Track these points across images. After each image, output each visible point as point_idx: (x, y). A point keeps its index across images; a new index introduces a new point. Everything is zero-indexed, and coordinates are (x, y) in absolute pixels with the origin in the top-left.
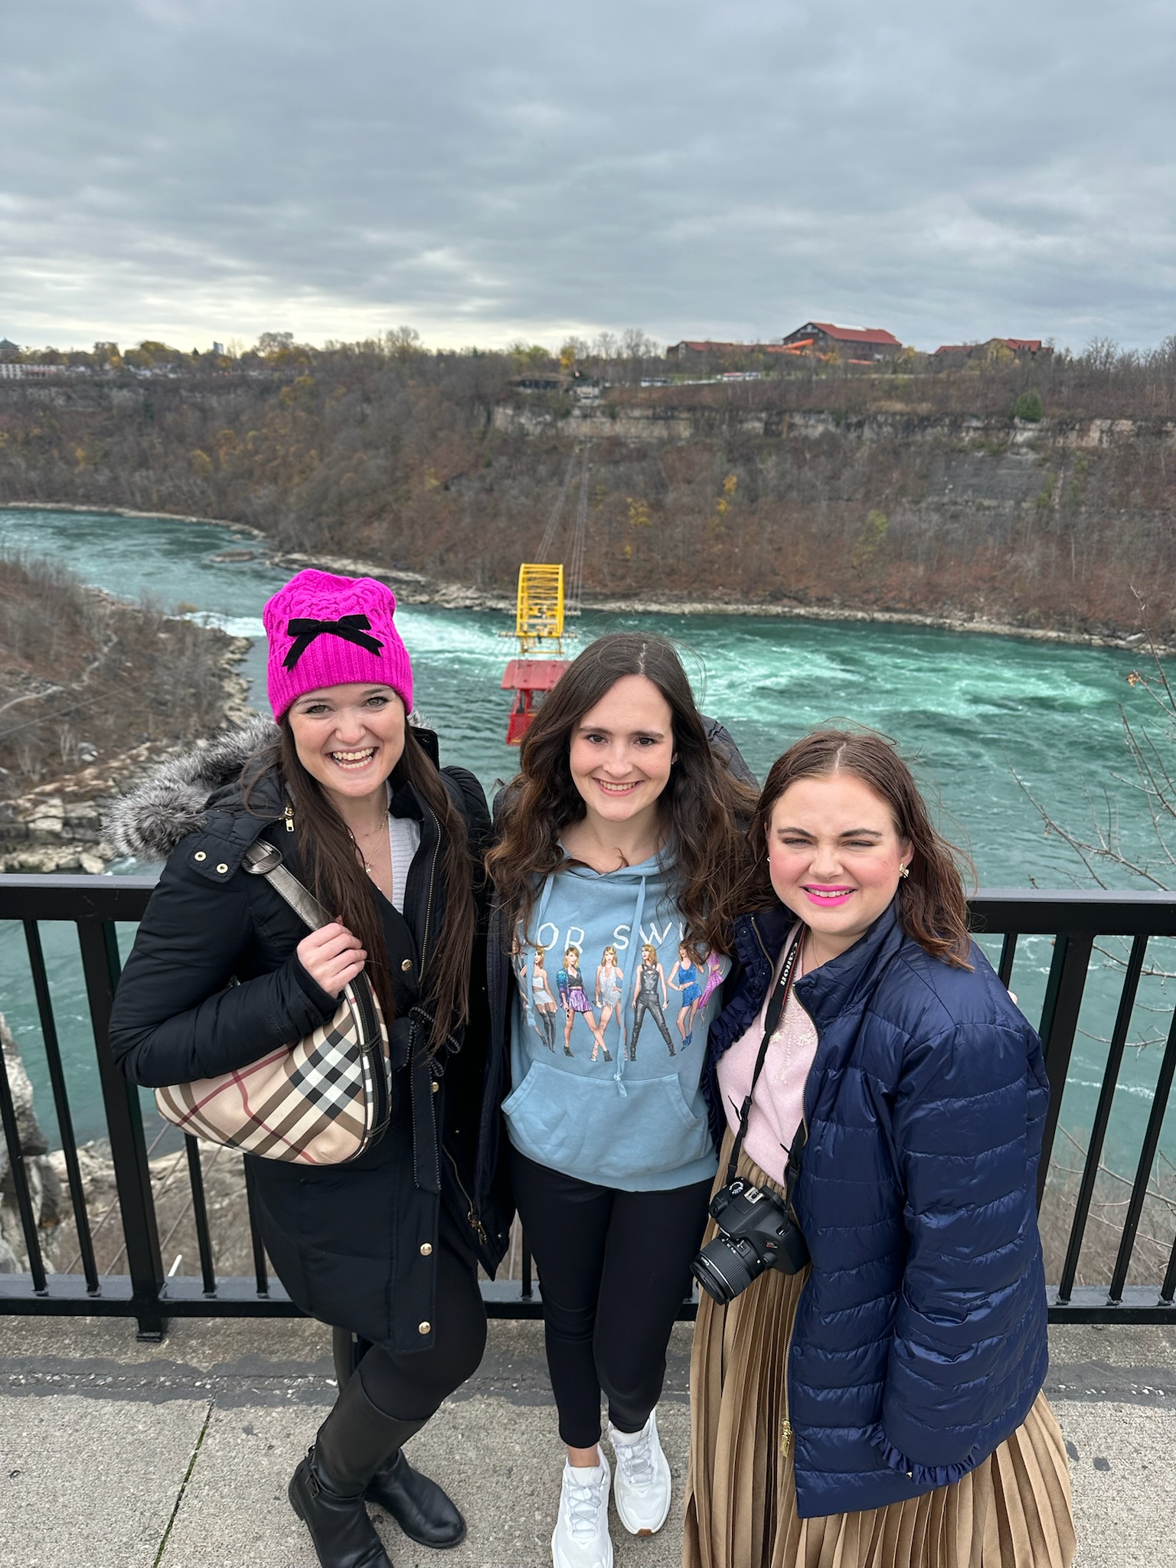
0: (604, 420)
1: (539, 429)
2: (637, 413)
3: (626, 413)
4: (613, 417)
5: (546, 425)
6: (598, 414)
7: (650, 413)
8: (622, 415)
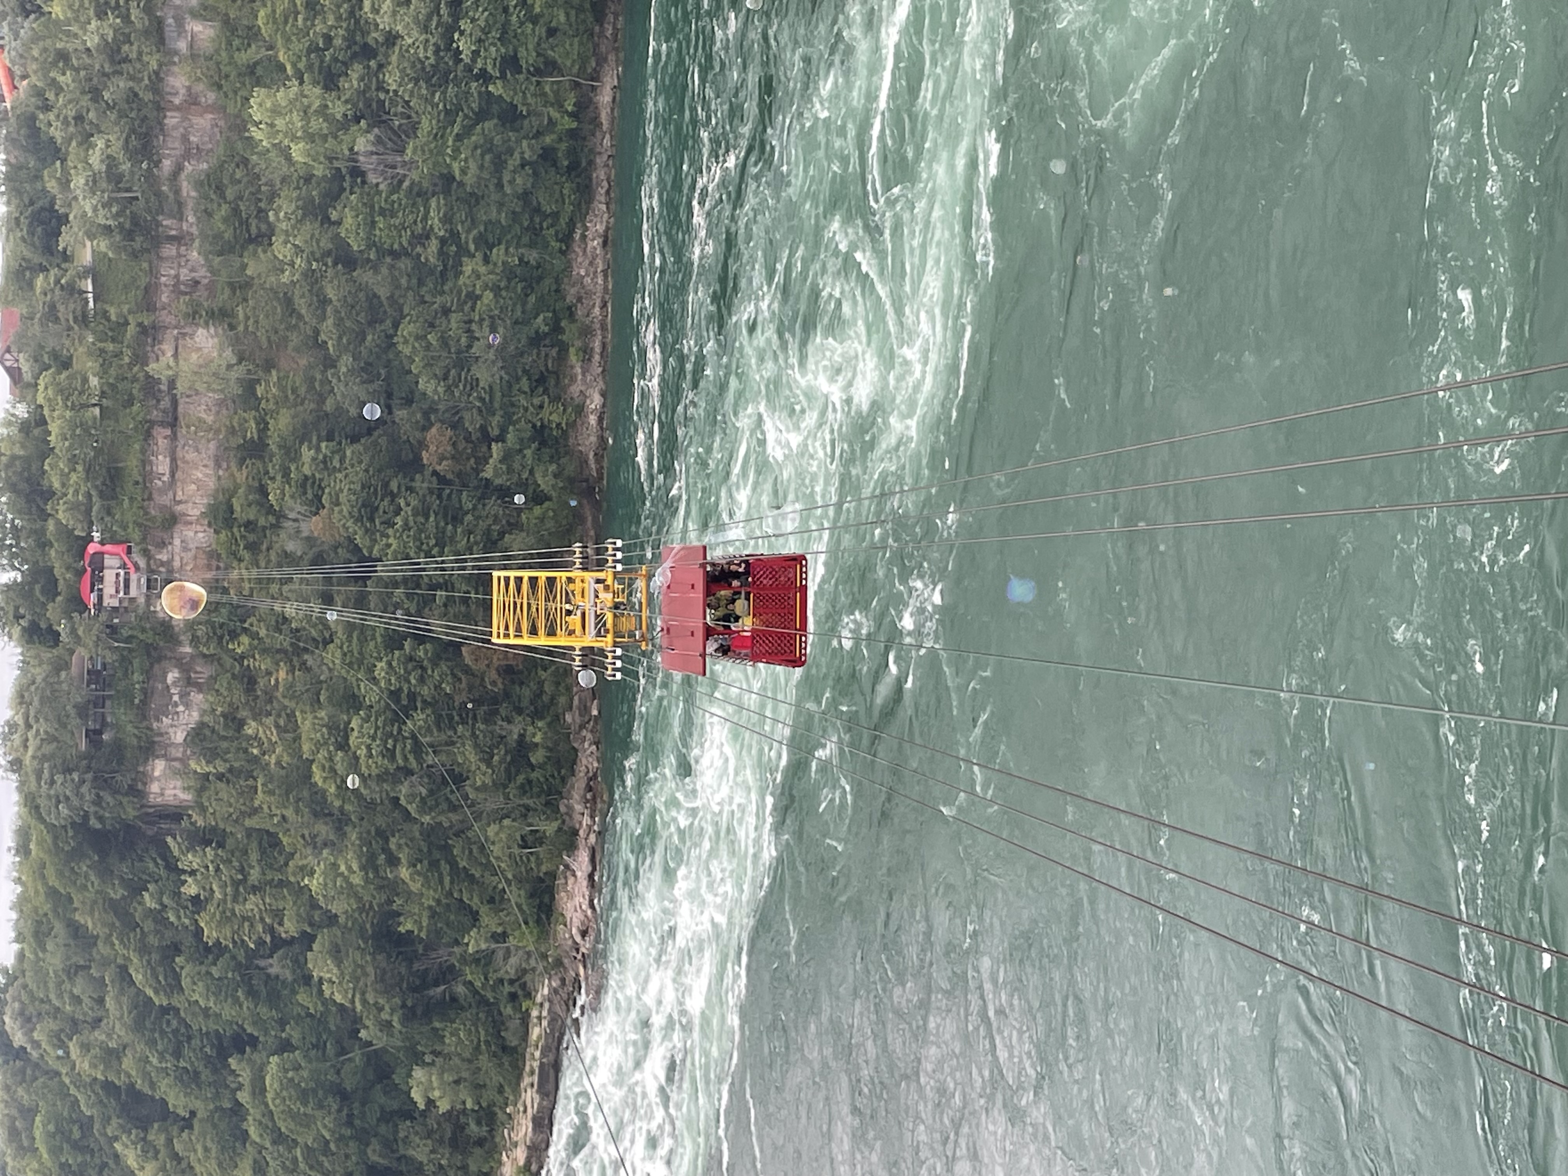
0: (177, 542)
1: (197, 697)
2: (162, 465)
3: (162, 491)
4: (171, 520)
5: (189, 682)
6: (163, 557)
7: (161, 435)
8: (165, 500)
